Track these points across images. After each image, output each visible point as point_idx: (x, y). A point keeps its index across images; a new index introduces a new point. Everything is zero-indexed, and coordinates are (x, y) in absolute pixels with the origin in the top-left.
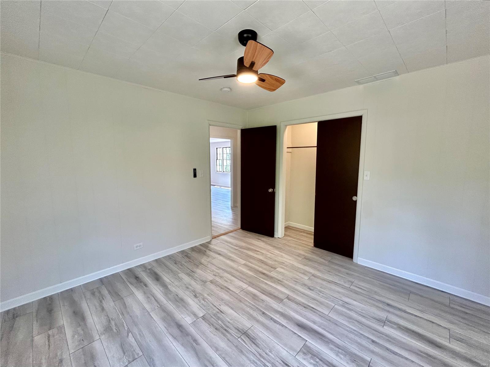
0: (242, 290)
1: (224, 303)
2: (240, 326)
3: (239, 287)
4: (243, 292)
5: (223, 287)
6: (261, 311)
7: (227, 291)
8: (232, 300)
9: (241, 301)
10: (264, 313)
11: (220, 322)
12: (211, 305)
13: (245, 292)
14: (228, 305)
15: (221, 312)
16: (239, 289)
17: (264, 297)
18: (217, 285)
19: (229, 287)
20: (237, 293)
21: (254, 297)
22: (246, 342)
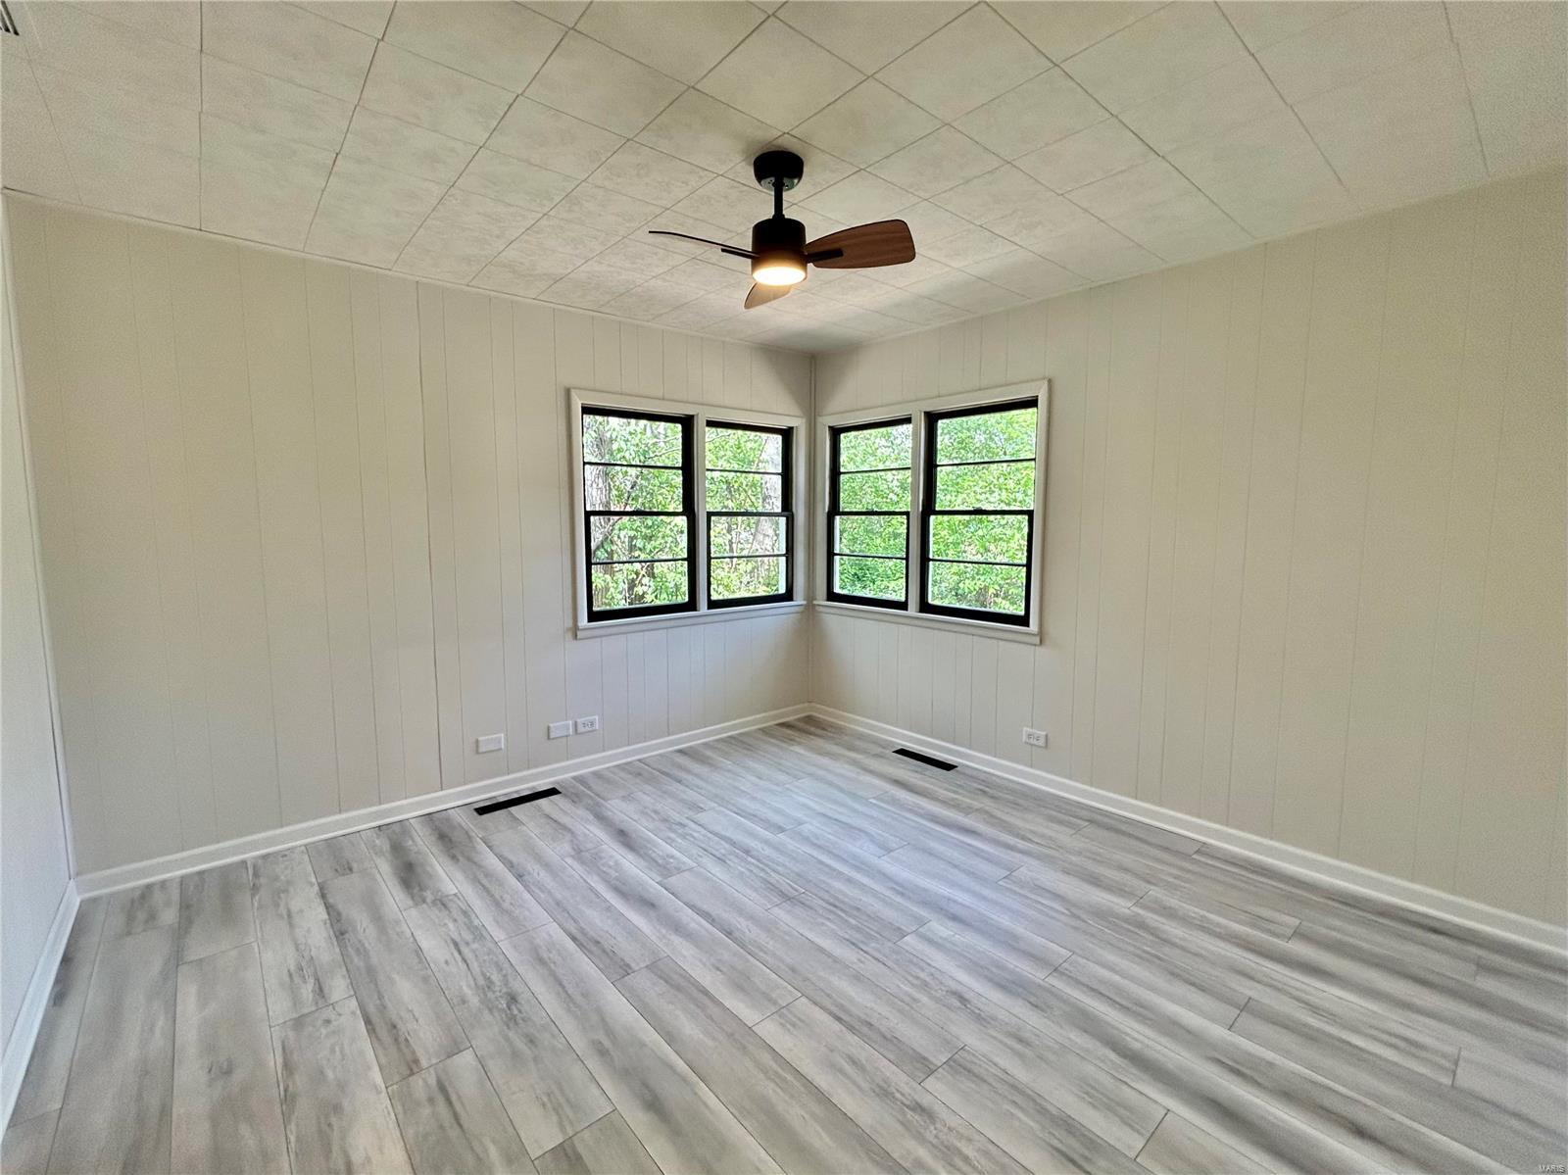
0: (783, 1010)
1: (848, 967)
2: (798, 910)
3: (794, 1025)
4: (780, 1002)
5: (865, 1029)
6: (735, 940)
7: (842, 1007)
8: (822, 974)
9: (793, 970)
10: (729, 934)
11: (853, 922)
12: (890, 963)
13: (775, 1003)
14: (836, 960)
15: (853, 944)
16: (795, 1016)
17: (706, 978)
18: (891, 1041)
19: (837, 1026)
20: (803, 999)
21: (742, 984)
22: (789, 888)
